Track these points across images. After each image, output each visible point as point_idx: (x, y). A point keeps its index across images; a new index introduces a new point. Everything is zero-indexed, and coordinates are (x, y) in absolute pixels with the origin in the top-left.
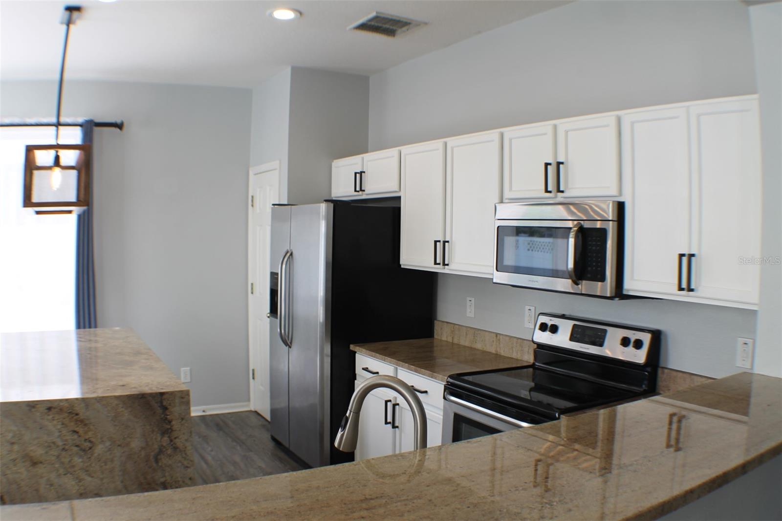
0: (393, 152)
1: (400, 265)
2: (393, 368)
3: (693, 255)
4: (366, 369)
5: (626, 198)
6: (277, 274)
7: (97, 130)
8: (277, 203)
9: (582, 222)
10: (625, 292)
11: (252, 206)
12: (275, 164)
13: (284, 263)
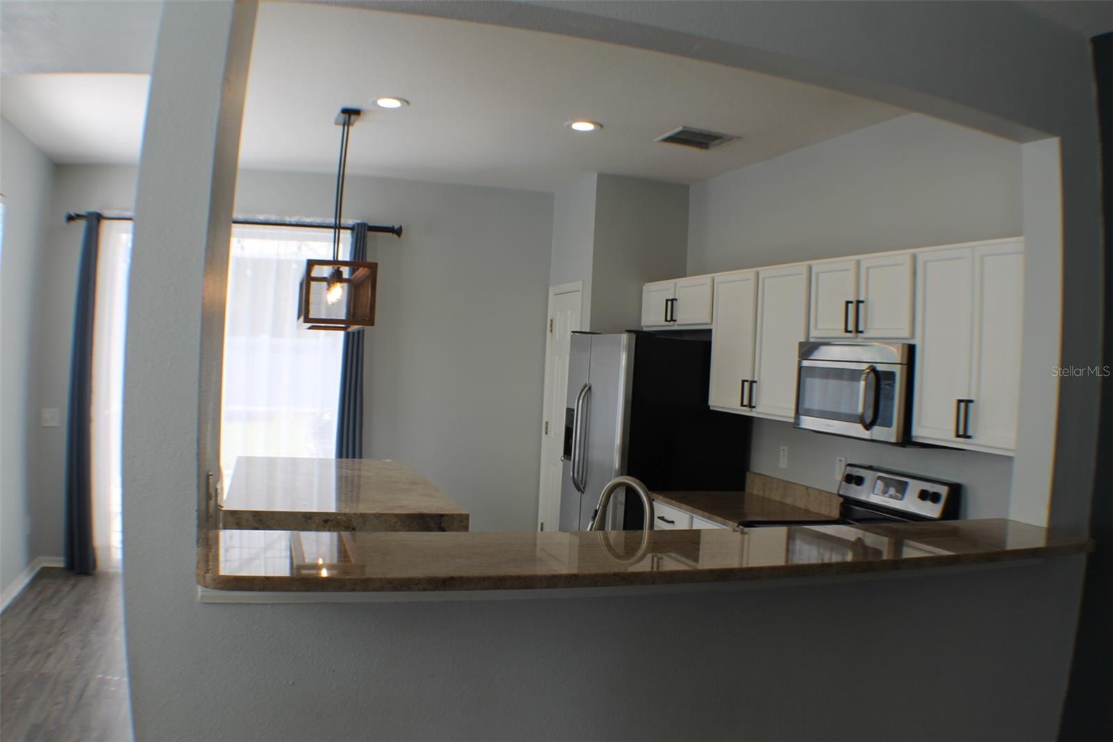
0: (705, 279)
1: (709, 407)
2: (688, 516)
3: (971, 401)
4: (662, 518)
5: (917, 341)
6: (573, 410)
7: (370, 234)
8: (578, 330)
9: (874, 364)
10: (914, 440)
11: (551, 331)
12: (578, 285)
13: (581, 398)
